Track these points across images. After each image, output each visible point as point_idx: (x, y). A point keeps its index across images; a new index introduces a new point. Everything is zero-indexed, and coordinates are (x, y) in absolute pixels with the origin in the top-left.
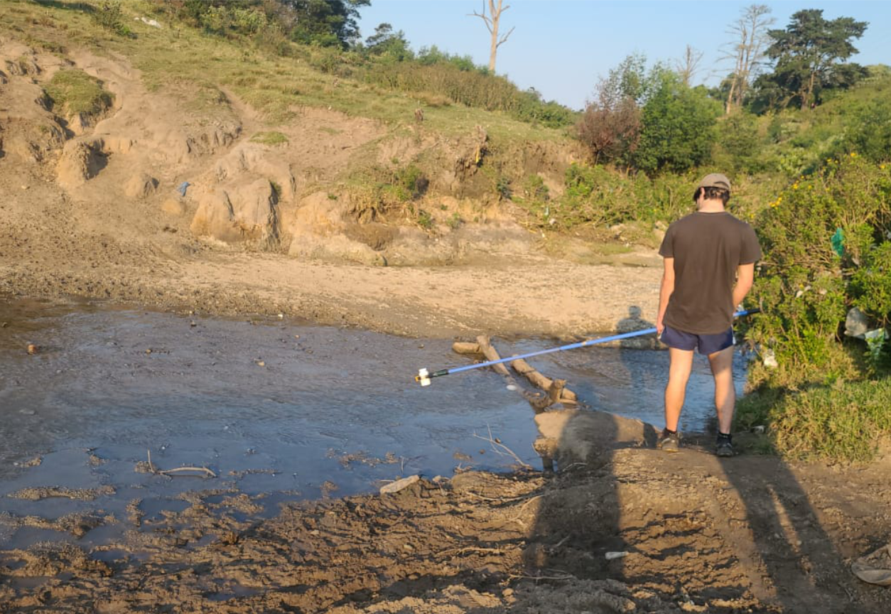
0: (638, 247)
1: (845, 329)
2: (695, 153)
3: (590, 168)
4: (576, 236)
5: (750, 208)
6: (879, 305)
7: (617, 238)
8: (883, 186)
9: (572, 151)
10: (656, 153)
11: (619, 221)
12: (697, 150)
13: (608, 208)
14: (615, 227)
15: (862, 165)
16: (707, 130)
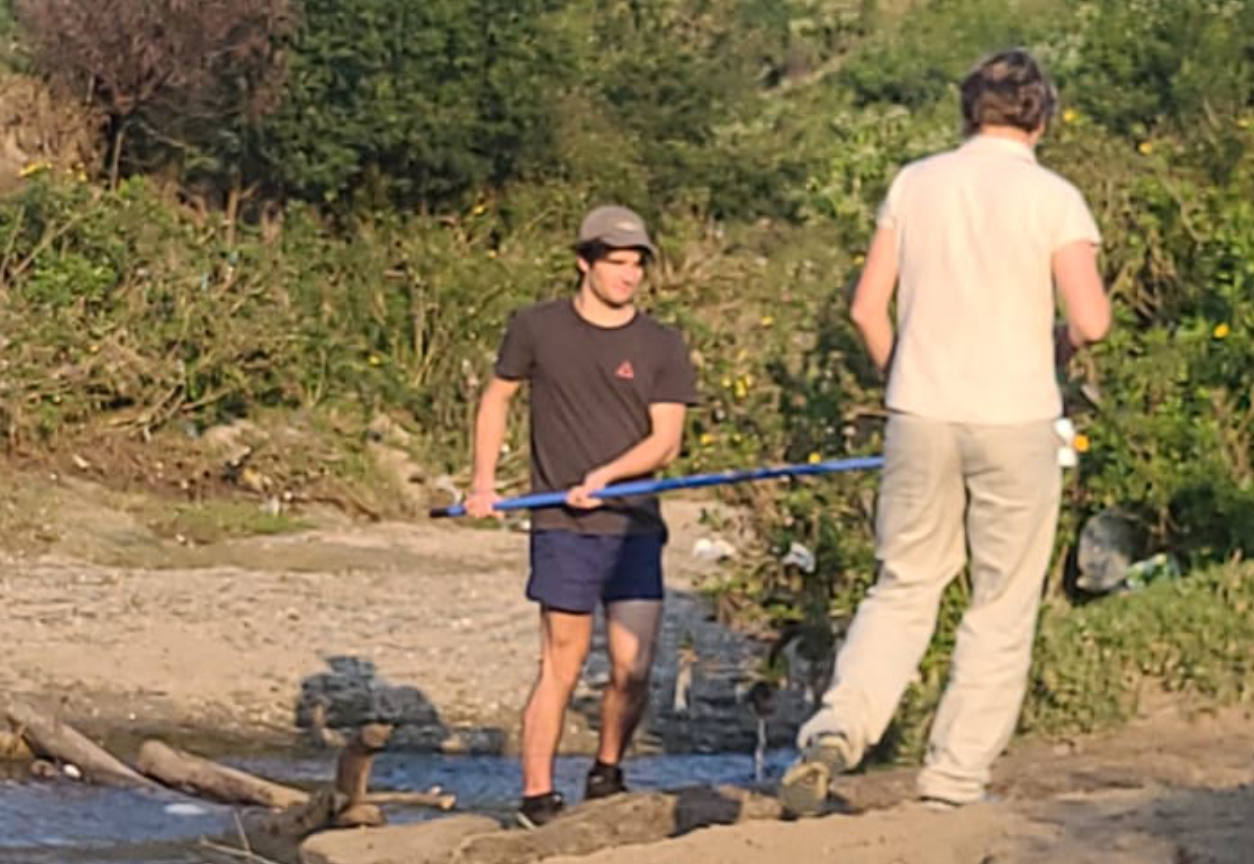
0: (313, 513)
1: (1078, 573)
2: (492, 128)
3: (97, 192)
4: (76, 471)
5: (726, 355)
6: (1149, 486)
7: (231, 476)
8: (1152, 200)
9: (18, 121)
10: (351, 129)
11: (234, 408)
12: (499, 117)
13: (196, 354)
14: (221, 434)
15: (1094, 144)
16: (532, 32)
